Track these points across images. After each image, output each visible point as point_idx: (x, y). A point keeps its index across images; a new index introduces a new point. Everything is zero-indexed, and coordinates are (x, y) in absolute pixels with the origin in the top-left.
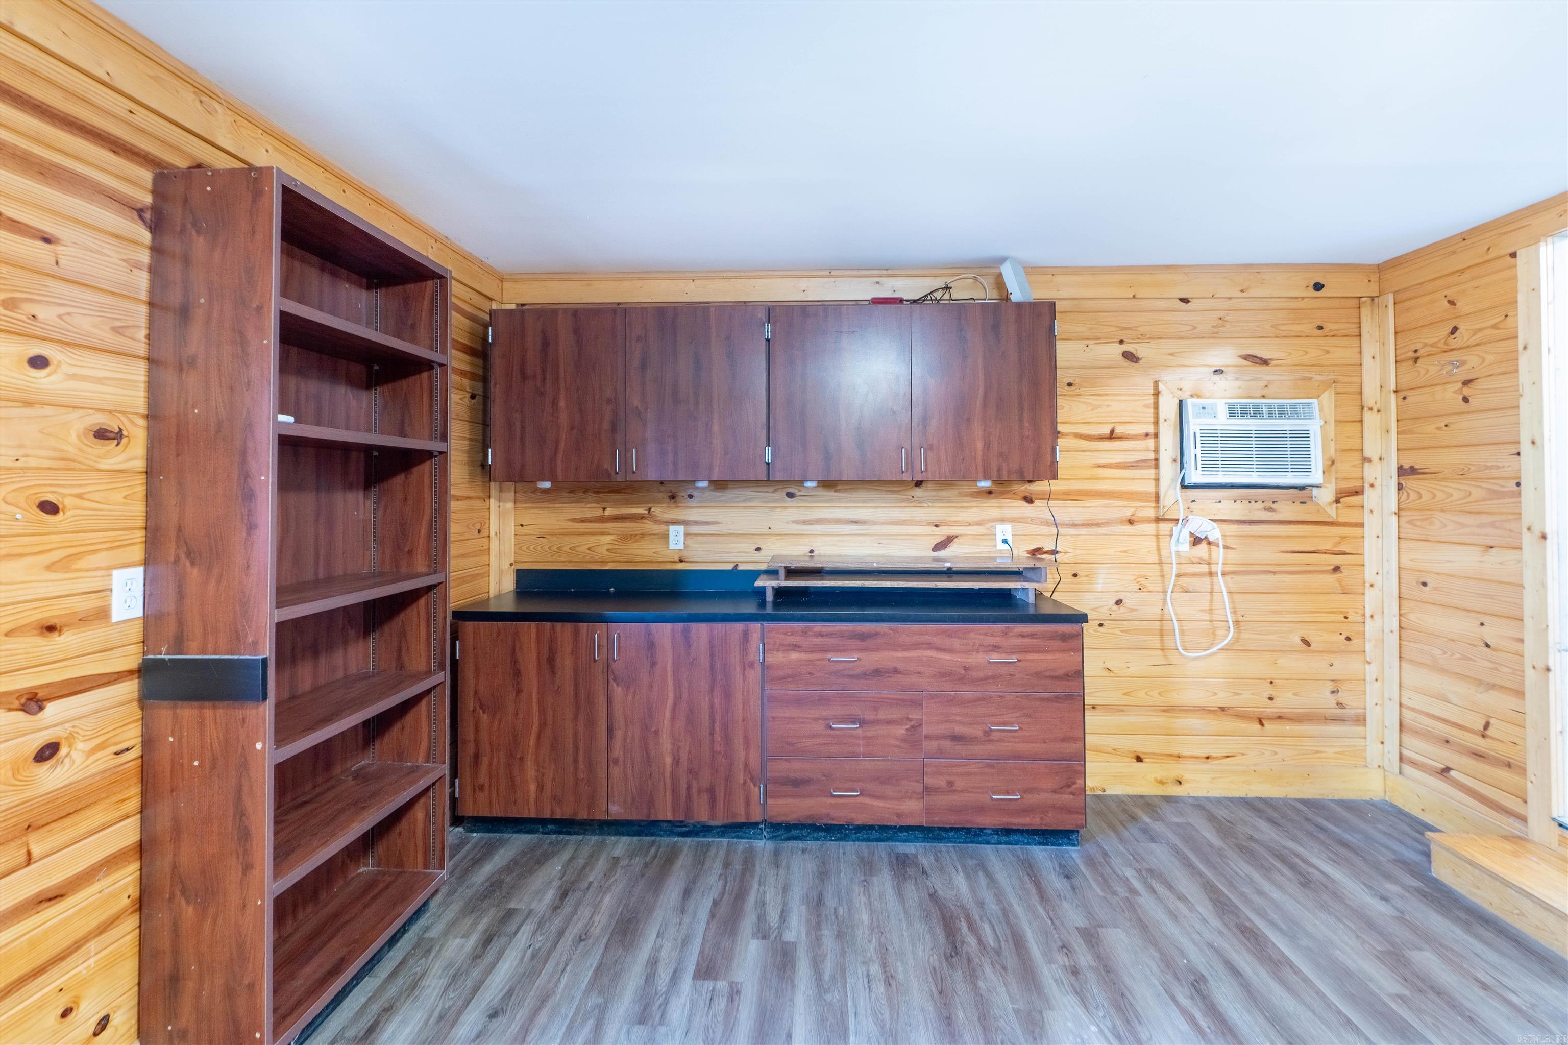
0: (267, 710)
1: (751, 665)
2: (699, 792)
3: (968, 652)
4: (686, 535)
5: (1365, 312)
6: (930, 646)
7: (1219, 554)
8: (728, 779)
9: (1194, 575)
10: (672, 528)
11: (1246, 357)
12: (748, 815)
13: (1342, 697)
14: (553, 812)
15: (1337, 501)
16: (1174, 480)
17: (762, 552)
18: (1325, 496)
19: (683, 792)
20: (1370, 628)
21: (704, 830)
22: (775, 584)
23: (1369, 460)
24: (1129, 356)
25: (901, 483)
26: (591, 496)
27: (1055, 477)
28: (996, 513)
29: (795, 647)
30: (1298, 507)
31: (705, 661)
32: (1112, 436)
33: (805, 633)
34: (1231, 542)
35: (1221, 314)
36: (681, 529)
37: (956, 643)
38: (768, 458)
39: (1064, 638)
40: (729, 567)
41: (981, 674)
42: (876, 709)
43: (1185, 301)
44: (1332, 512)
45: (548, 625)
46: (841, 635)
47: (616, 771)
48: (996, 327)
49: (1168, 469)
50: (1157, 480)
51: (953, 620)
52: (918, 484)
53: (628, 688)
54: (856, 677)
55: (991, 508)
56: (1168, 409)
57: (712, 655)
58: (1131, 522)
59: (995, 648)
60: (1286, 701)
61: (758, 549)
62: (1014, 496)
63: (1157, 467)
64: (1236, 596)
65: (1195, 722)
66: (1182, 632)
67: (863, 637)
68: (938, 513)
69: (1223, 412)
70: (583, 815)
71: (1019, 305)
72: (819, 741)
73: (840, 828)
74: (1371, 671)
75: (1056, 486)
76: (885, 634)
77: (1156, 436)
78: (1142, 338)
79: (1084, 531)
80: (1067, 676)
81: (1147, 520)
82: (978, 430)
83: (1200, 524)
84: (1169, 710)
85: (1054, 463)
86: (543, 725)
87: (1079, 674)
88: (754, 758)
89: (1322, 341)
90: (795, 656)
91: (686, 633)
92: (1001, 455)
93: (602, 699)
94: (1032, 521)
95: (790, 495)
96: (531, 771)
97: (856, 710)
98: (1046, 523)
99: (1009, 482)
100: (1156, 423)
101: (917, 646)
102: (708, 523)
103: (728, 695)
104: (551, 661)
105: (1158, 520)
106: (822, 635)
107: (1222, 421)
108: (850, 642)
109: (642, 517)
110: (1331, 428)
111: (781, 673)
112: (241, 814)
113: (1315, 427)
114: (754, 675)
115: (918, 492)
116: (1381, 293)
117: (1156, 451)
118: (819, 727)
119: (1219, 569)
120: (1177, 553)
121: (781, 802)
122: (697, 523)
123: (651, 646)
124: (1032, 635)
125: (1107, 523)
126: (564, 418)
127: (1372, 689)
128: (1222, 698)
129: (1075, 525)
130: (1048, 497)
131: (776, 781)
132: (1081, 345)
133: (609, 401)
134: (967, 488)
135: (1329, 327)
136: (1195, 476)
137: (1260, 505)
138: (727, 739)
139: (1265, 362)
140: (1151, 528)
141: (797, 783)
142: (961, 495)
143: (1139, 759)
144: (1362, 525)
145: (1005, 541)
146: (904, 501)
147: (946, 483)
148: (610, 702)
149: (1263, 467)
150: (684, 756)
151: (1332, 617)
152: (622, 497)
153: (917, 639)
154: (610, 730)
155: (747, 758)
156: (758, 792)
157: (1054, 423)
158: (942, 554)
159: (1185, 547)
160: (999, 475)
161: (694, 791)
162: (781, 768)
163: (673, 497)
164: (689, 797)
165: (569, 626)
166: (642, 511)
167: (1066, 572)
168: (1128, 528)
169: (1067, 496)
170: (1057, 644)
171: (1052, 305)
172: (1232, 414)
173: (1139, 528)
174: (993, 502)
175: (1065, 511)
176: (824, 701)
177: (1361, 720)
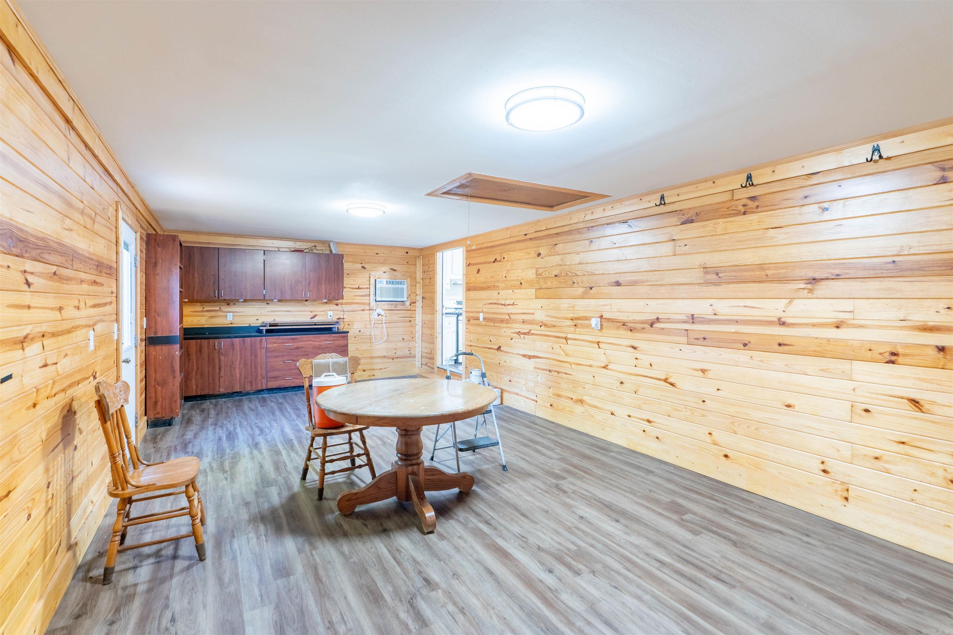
0: (178, 346)
1: (263, 348)
2: (248, 382)
3: (320, 342)
4: (233, 316)
5: (417, 259)
6: (311, 341)
7: (384, 318)
8: (256, 379)
9: (378, 323)
10: (228, 314)
11: (391, 269)
12: (262, 387)
13: (411, 352)
14: (201, 393)
15: (410, 305)
16: (373, 300)
17: (259, 321)
18: (408, 303)
19: (243, 383)
20: (417, 334)
21: (248, 394)
22: (266, 328)
23: (417, 295)
24: (363, 267)
25: (302, 300)
26: (198, 304)
27: (343, 299)
28: (328, 308)
29: (275, 343)
30: (402, 306)
31: (249, 348)
32: (359, 288)
33: (278, 339)
34: (387, 315)
35: (385, 258)
36: (231, 314)
37: (318, 340)
38: (264, 293)
39: (344, 337)
40: (248, 325)
41: (324, 347)
42: (297, 357)
43: (377, 254)
44: (409, 307)
45: (199, 340)
46: (288, 339)
47: (221, 380)
48: (328, 260)
49: (372, 297)
50: (370, 299)
51: (317, 334)
52: (306, 300)
53: (226, 356)
54: (292, 349)
55: (327, 307)
56: (372, 281)
57: (251, 346)
58: (363, 310)
59: (327, 340)
60: (399, 353)
61: (257, 320)
62: (333, 304)
63: (370, 296)
64: (388, 329)
65: (378, 360)
66: (375, 338)
67: (293, 339)
68: (312, 308)
69: (385, 283)
70: (211, 393)
71: (335, 254)
72: (282, 366)
73: (287, 388)
74: (417, 345)
75: (343, 301)
76: (299, 338)
77: (370, 288)
78: (366, 263)
79: (351, 313)
80: (344, 346)
81: (367, 310)
82: (323, 287)
83: (379, 311)
84: (372, 358)
85: (343, 295)
86: (198, 369)
87: (347, 345)
88: (264, 372)
89: (408, 266)
90: (275, 345)
91: (244, 341)
92: (329, 293)
93: (217, 360)
94: (338, 310)
95: (268, 304)
96: (194, 382)
97: (292, 358)
98: (342, 311)
99: (332, 300)
100: (370, 285)
101: (308, 341)
102: (240, 312)
103: (256, 356)
104: (200, 351)
105: (370, 310)
106: (282, 339)
107: (385, 285)
108: (290, 341)
109: (217, 311)
110: (409, 287)
111: (271, 350)
112: (172, 366)
113: (405, 287)
114: (264, 351)
115: (306, 303)
116: (420, 256)
117: (369, 292)
118: (281, 363)
119: (384, 322)
120: (374, 318)
121: (271, 383)
122: (237, 312)
123: (233, 344)
124: (336, 337)
125: (357, 311)
126: (197, 280)
127: (417, 349)
128: (384, 354)
129: (349, 311)
130: (342, 304)
131: (270, 378)
132: (351, 264)
133: (213, 275)
134: (320, 302)
135: (410, 262)
136: (378, 299)
137: (393, 306)
138: (256, 368)
139: (395, 270)
140: (368, 312)
141: (276, 378)
142: (318, 303)
143: (364, 371)
144: (416, 310)
145: (330, 316)
146: (303, 305)
147: (314, 300)
148: (220, 361)
149: (393, 297)
150: (243, 374)
151: (409, 333)
152: (211, 304)
153: (308, 339)
154: (220, 369)
155: (261, 373)
156: (264, 381)
157: (343, 285)
158: (313, 320)
159: (376, 317)
160: (329, 298)
161: (246, 382)
162: (271, 374)
163: (228, 304)
164: (244, 384)
165: (206, 341)
166: (218, 309)
167: (346, 324)
168: (362, 312)
169: (347, 304)
170: (342, 338)
171: (343, 255)
172: (387, 283)
173: (365, 312)
174: (327, 306)
175: (346, 308)
176: (283, 356)
177: (414, 357)
